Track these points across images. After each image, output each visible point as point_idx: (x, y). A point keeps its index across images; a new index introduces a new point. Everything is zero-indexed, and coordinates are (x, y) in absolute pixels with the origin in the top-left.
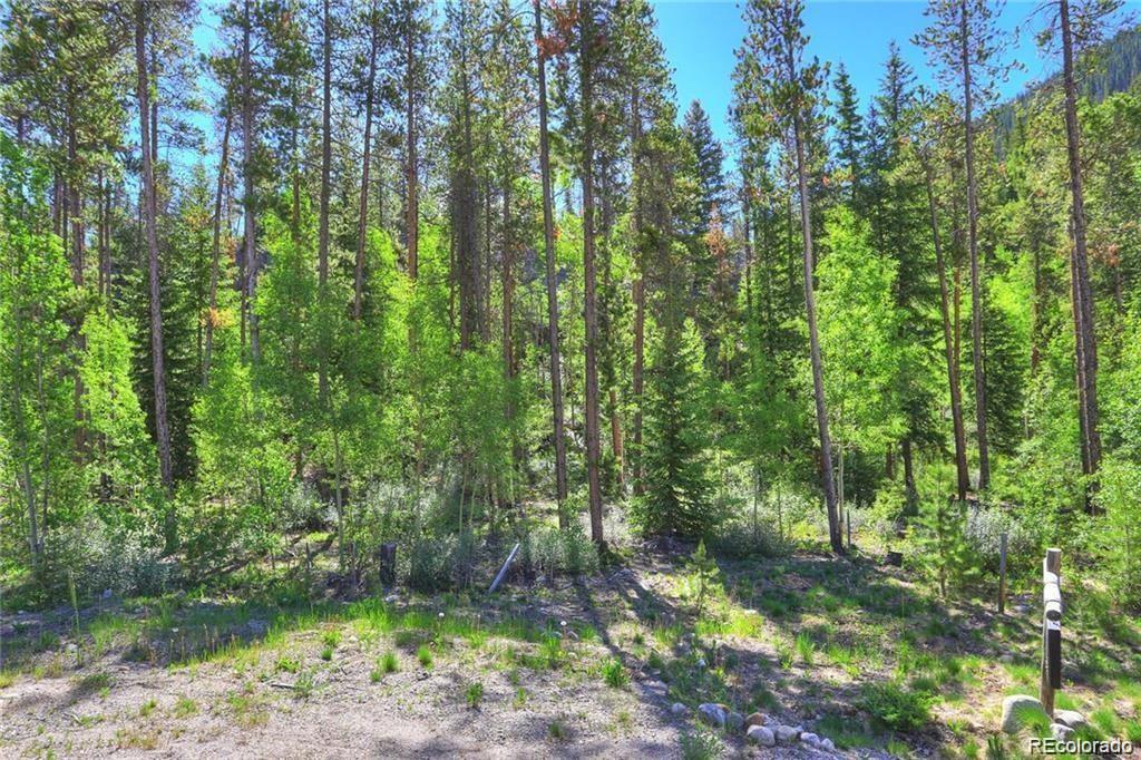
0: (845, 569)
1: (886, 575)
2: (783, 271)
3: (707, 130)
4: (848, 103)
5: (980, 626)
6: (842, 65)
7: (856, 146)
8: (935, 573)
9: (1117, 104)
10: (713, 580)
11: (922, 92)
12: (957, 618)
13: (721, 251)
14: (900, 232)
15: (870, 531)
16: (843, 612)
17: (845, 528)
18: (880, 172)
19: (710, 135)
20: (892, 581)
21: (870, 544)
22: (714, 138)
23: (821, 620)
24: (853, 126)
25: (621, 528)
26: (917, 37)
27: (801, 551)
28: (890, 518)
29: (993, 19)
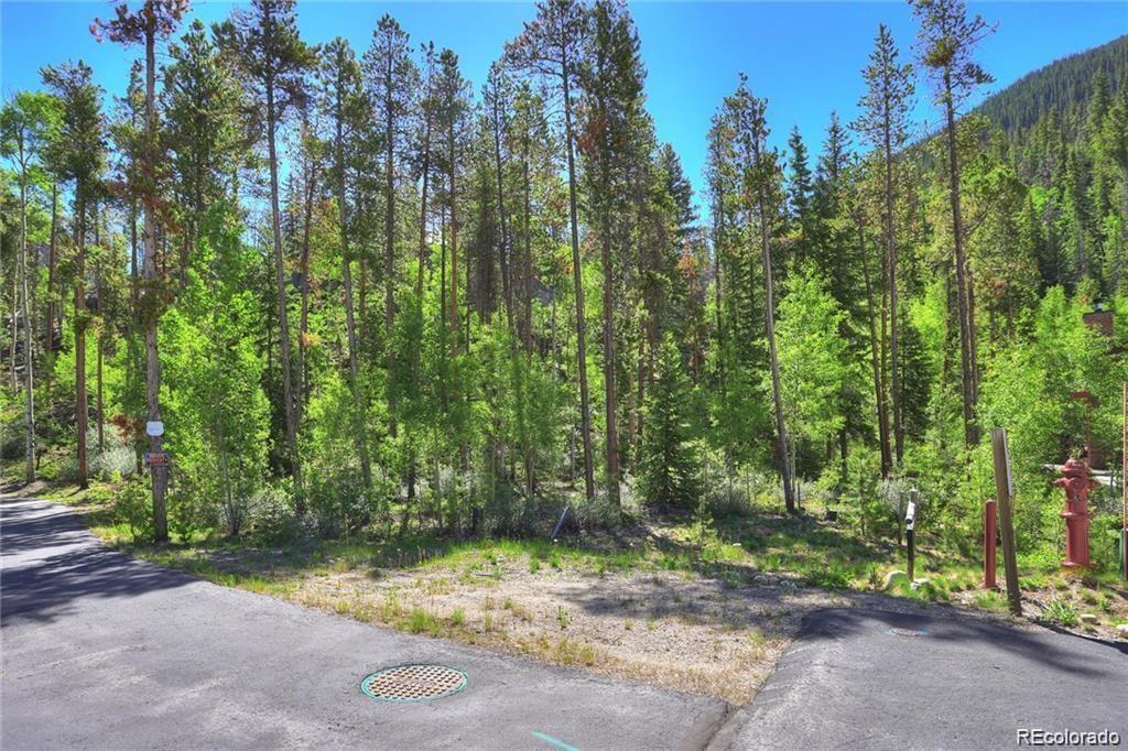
0: (797, 524)
1: (825, 526)
2: (746, 298)
3: (678, 168)
4: (800, 159)
5: (885, 551)
6: (796, 128)
7: (807, 195)
8: (858, 520)
9: (1000, 175)
10: (709, 527)
11: (856, 158)
12: (871, 547)
13: (691, 275)
14: (839, 265)
15: (814, 498)
16: (796, 546)
17: (796, 497)
18: (824, 221)
19: (680, 174)
20: (831, 529)
21: (815, 507)
22: (684, 176)
23: (782, 550)
24: (804, 178)
25: (631, 498)
26: (852, 124)
27: (765, 513)
28: (829, 489)
29: (908, 112)
